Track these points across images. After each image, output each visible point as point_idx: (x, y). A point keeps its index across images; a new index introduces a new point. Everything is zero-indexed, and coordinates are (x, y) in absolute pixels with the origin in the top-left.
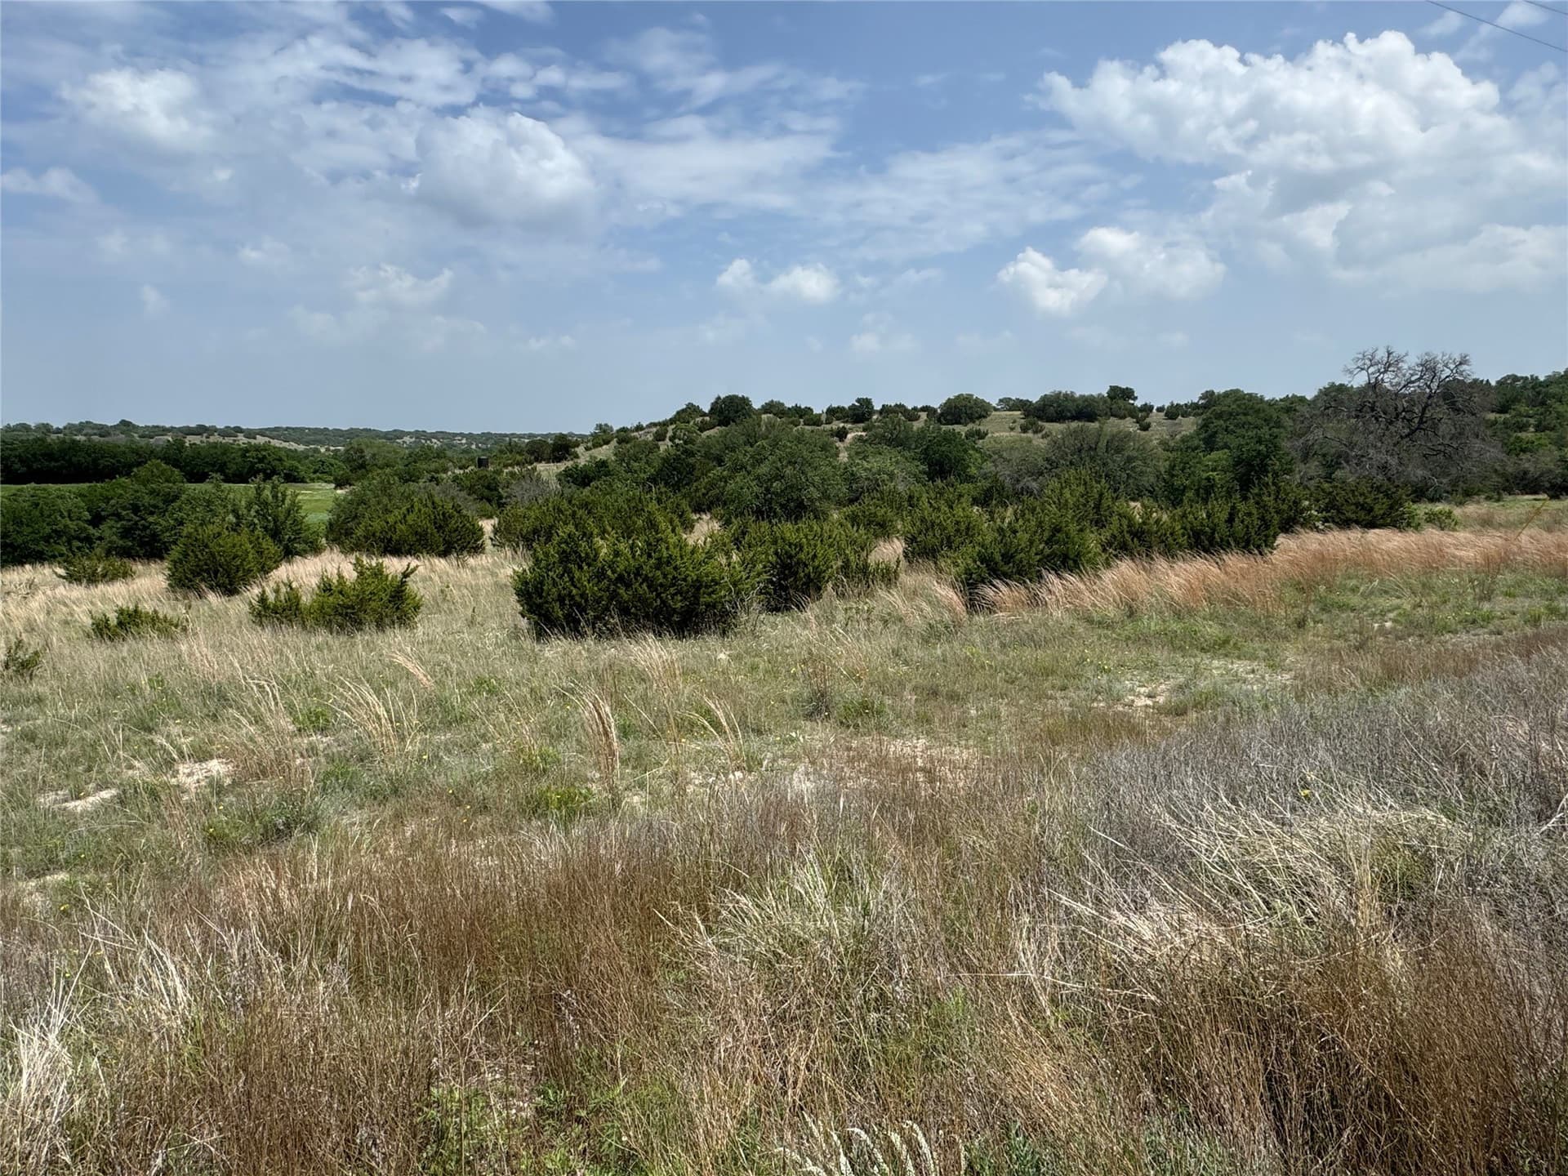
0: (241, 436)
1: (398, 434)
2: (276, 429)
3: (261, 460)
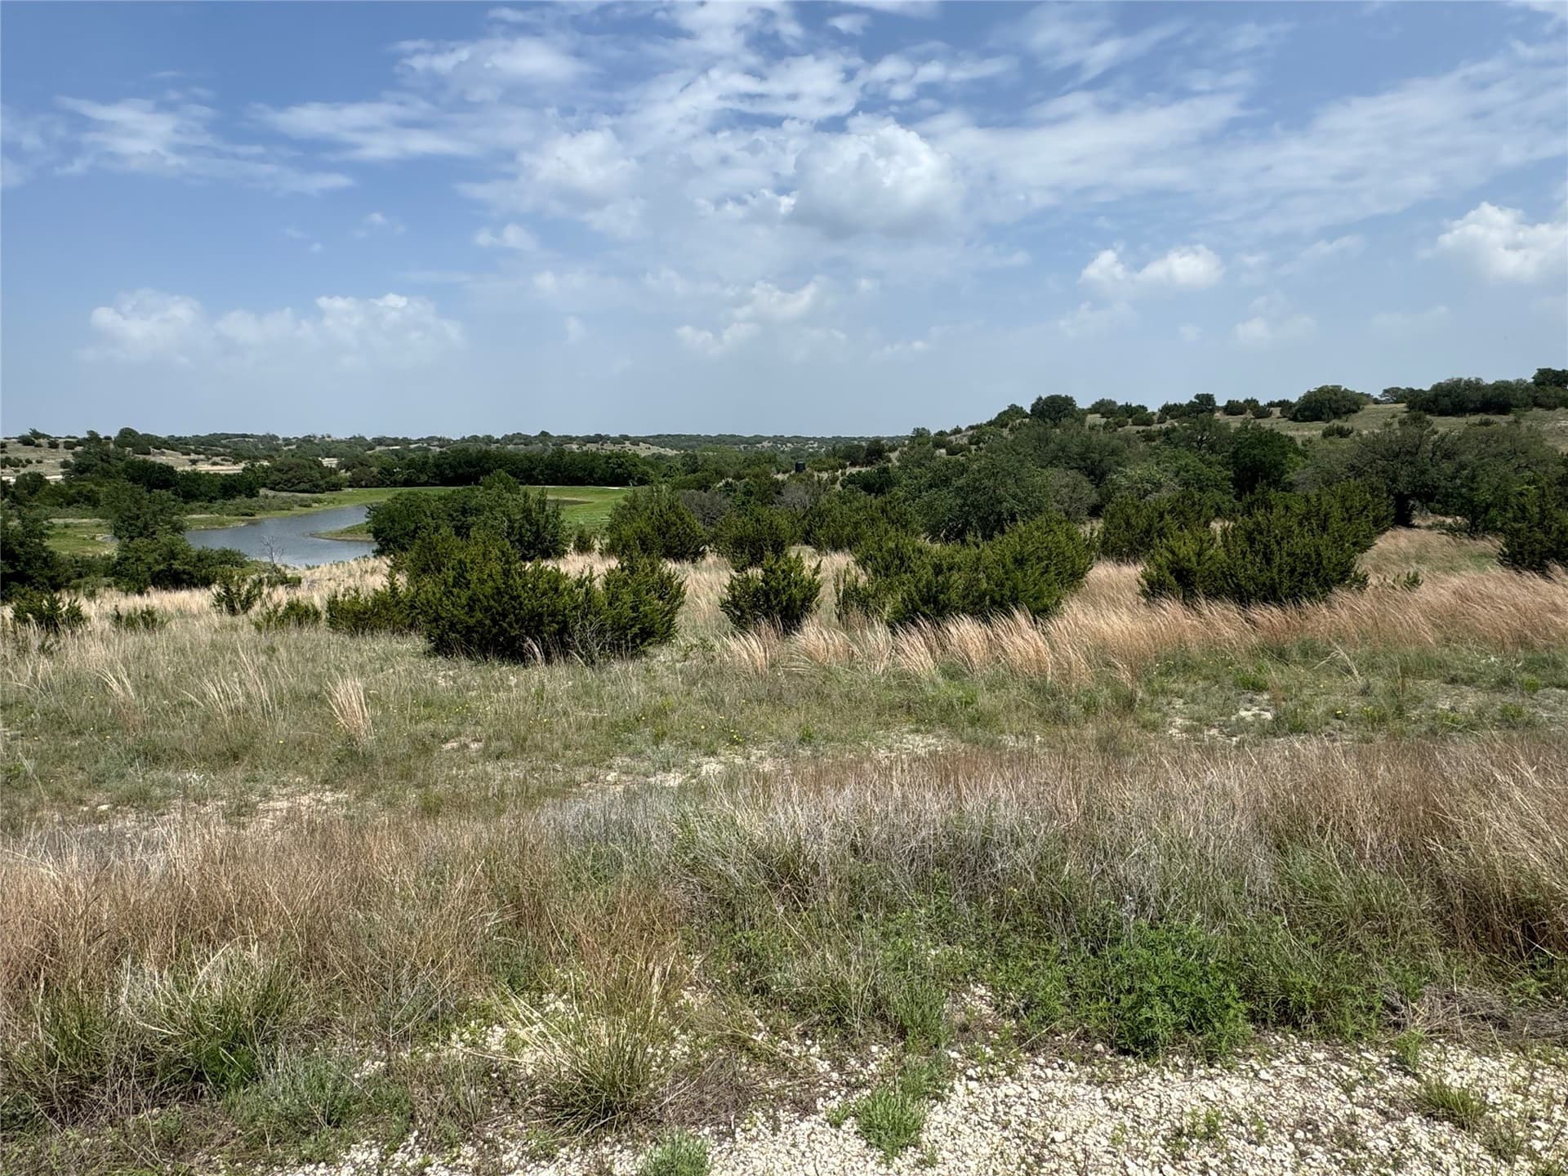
0: (627, 443)
1: (759, 439)
2: (658, 436)
3: (620, 466)
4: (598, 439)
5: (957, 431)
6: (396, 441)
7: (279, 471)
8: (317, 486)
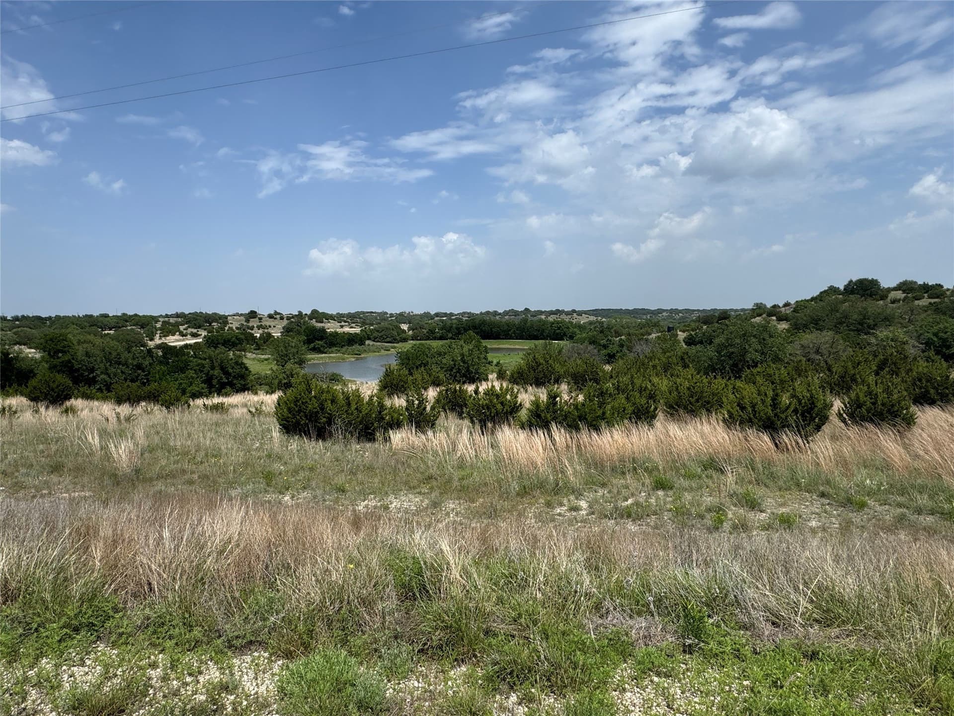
0: (575, 315)
1: (660, 311)
2: (596, 310)
3: (559, 328)
4: (558, 312)
5: (787, 305)
6: (445, 314)
7: (378, 331)
8: (395, 339)
